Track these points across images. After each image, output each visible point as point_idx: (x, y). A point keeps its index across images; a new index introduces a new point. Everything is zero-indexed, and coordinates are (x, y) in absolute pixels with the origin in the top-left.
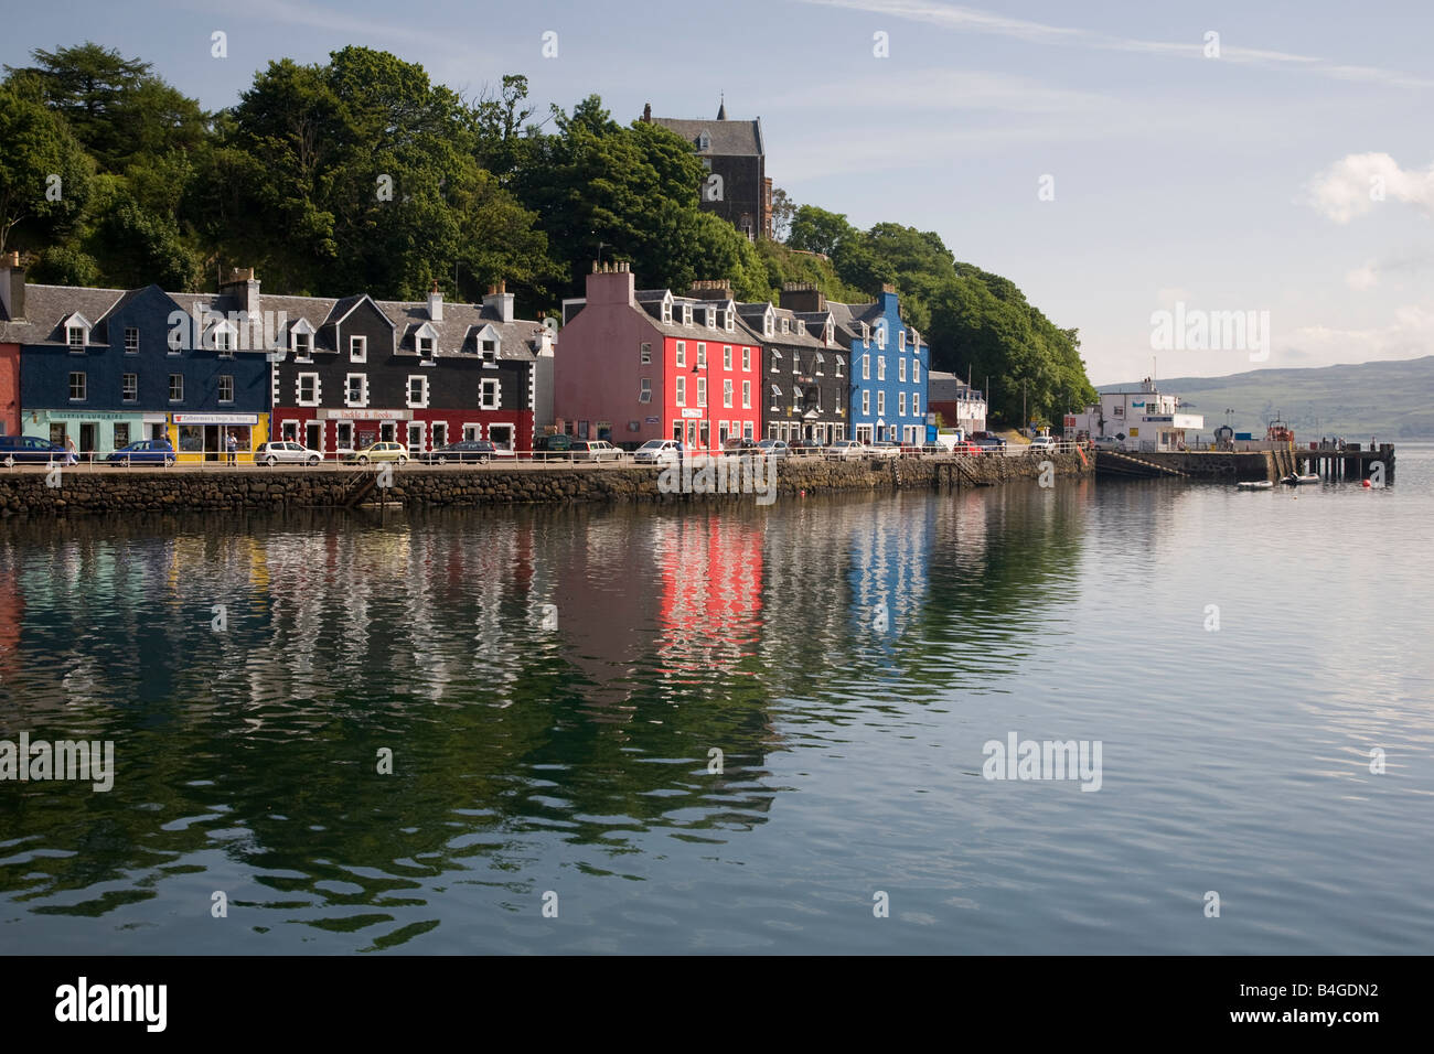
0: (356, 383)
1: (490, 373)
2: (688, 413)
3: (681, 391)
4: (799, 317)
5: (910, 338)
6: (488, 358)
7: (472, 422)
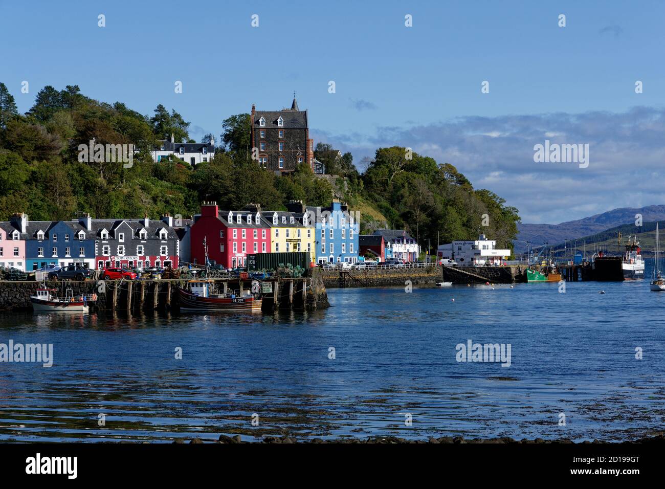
0: (121, 249)
1: (164, 244)
2: (238, 255)
3: (235, 247)
6: (163, 239)
7: (158, 260)
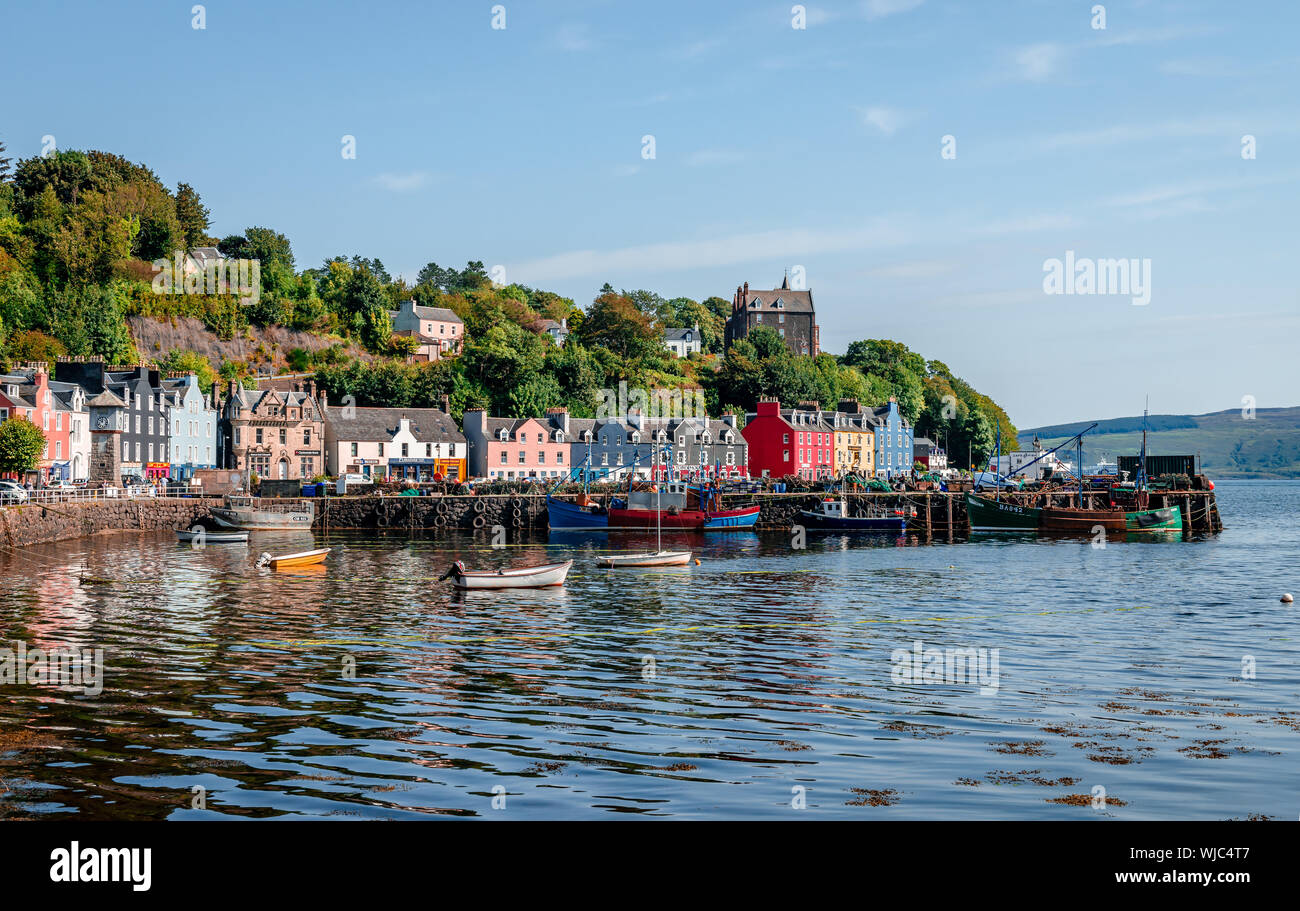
0: (681, 455)
1: (730, 450)
2: (804, 465)
3: (801, 455)
4: (848, 417)
5: (904, 424)
6: (729, 444)
7: (724, 471)
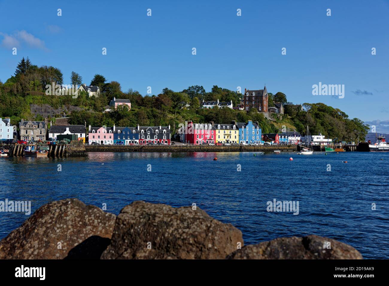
1: (165, 135)
3: (198, 137)
5: (256, 128)
6: (165, 133)
7: (162, 141)
